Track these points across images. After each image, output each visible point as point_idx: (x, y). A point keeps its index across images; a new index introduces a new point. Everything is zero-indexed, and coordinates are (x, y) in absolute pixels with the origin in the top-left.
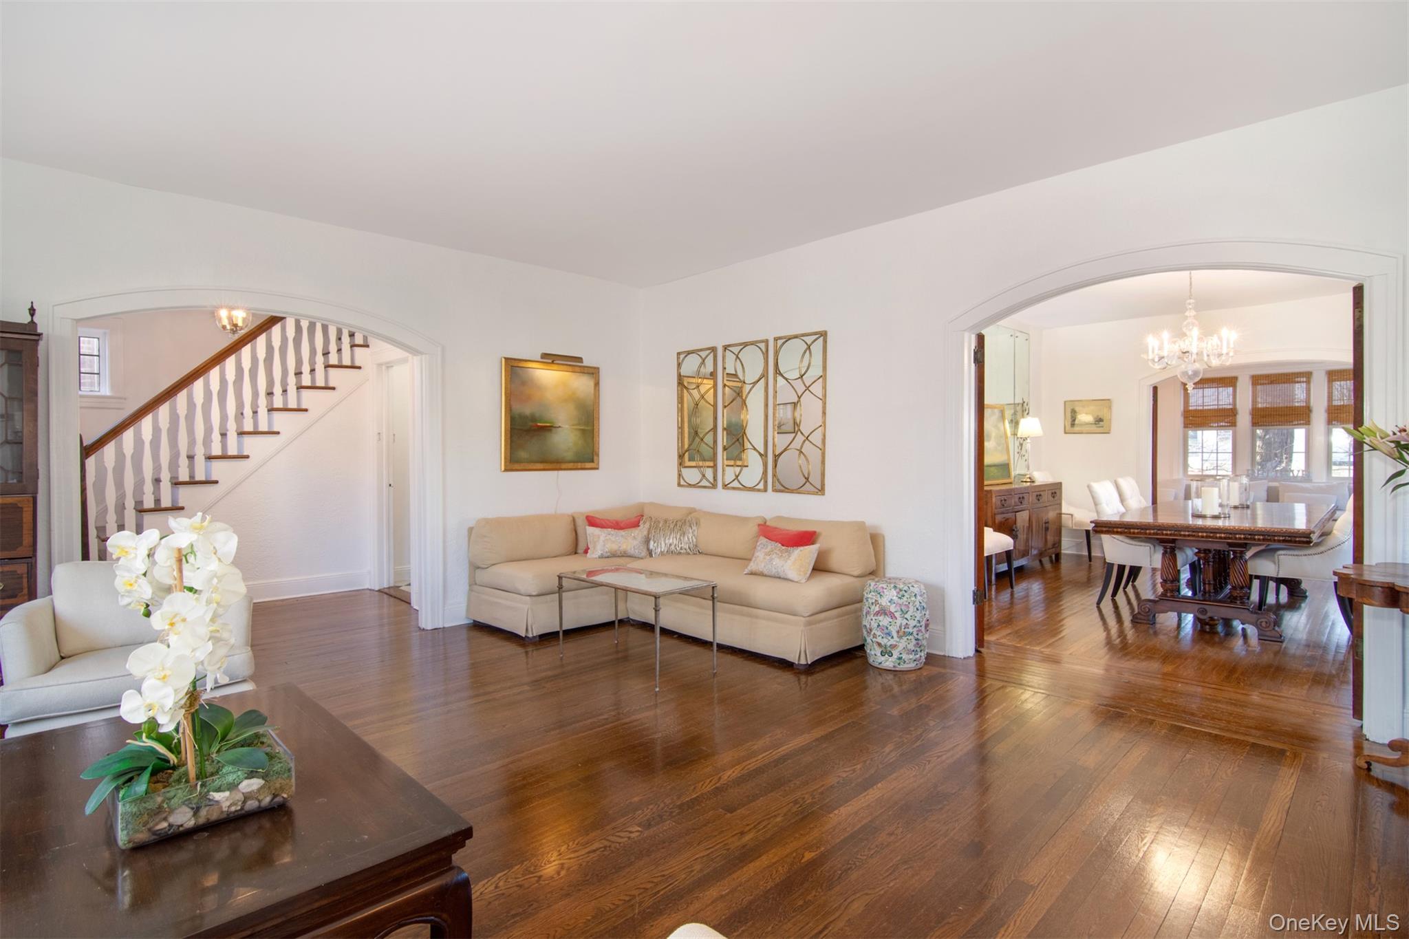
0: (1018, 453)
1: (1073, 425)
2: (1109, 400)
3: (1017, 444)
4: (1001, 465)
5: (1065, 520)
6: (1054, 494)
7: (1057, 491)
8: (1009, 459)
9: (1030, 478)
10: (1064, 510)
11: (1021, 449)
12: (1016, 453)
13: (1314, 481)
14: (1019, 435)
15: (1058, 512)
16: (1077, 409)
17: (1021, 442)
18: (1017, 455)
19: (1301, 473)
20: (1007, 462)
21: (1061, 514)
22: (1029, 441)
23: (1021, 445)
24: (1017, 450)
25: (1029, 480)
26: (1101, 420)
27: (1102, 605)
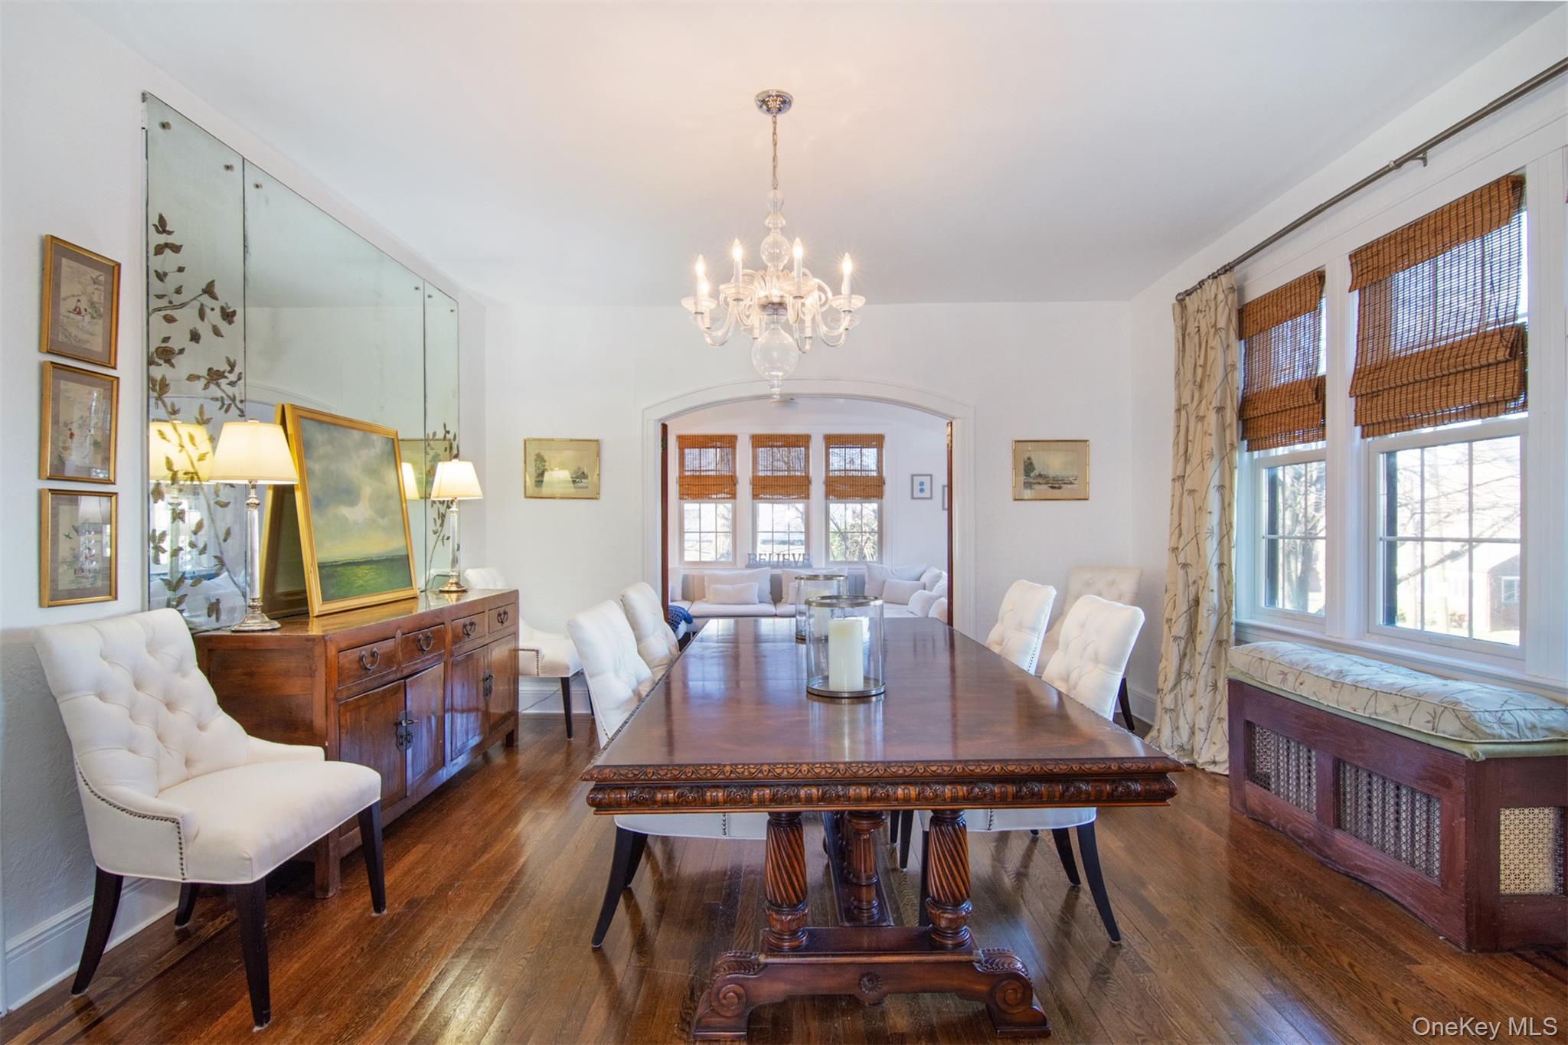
0: (435, 533)
1: (539, 482)
2: (597, 441)
3: (432, 513)
4: (387, 560)
5: (525, 660)
6: (502, 617)
7: (509, 609)
8: (408, 545)
9: (457, 584)
10: (523, 643)
11: (442, 525)
12: (430, 534)
13: (814, 566)
14: (436, 493)
15: (512, 646)
16: (546, 456)
17: (442, 510)
18: (432, 538)
19: (802, 556)
20: (404, 553)
21: (516, 650)
22: (454, 508)
23: (442, 517)
24: (431, 527)
25: (454, 588)
26: (584, 476)
27: (607, 943)
